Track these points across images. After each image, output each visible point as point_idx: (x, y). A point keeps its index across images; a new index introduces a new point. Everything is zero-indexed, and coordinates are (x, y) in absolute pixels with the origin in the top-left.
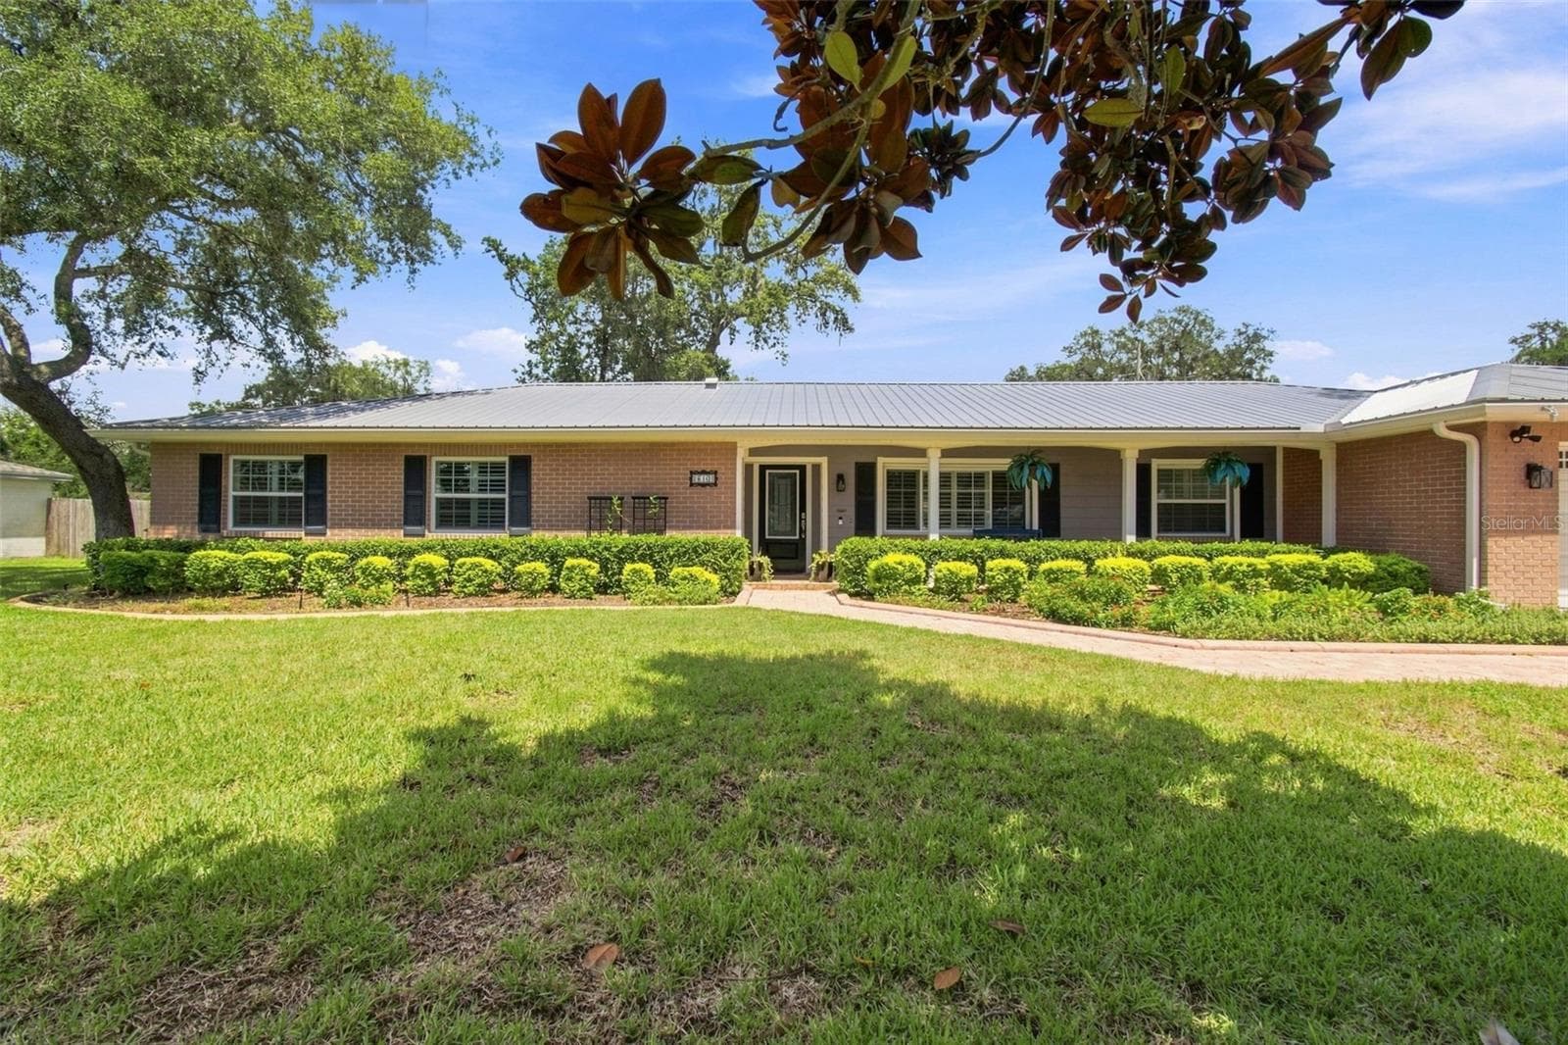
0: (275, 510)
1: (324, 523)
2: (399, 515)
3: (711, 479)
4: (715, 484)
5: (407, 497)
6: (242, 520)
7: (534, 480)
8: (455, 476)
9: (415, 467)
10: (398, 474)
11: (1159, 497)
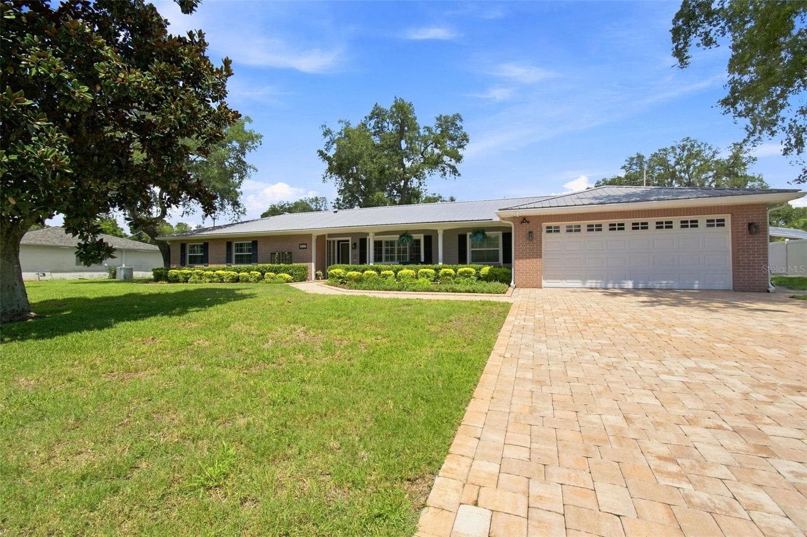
0: (199, 259)
1: (208, 263)
2: (225, 260)
3: (305, 246)
4: (306, 248)
5: (227, 254)
6: (191, 262)
7: (258, 248)
8: (240, 247)
9: (229, 245)
10: (225, 247)
11: (472, 248)
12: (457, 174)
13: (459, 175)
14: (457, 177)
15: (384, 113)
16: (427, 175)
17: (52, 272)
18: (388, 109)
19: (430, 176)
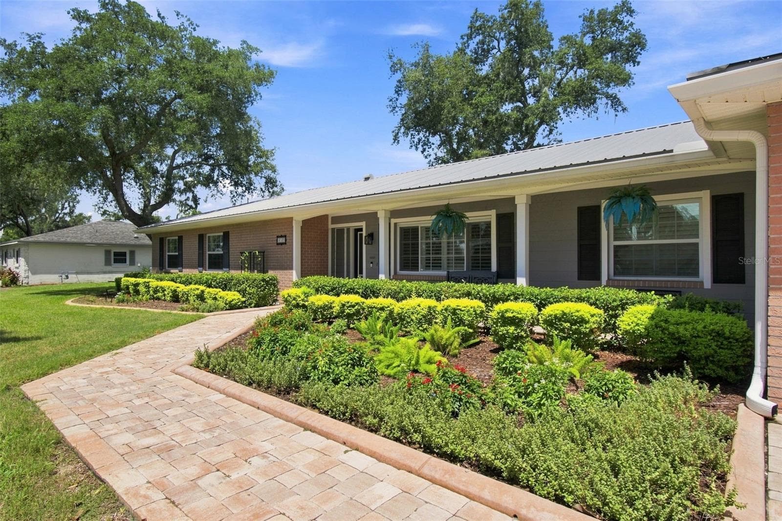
1: (182, 266)
2: (197, 262)
3: (283, 240)
4: (285, 243)
5: (199, 254)
6: (170, 265)
7: (230, 243)
10: (197, 243)
11: (616, 239)
12: (620, 108)
13: (624, 110)
14: (620, 114)
15: (490, 24)
16: (563, 115)
17: (77, 273)
18: (498, 15)
19: (568, 115)
